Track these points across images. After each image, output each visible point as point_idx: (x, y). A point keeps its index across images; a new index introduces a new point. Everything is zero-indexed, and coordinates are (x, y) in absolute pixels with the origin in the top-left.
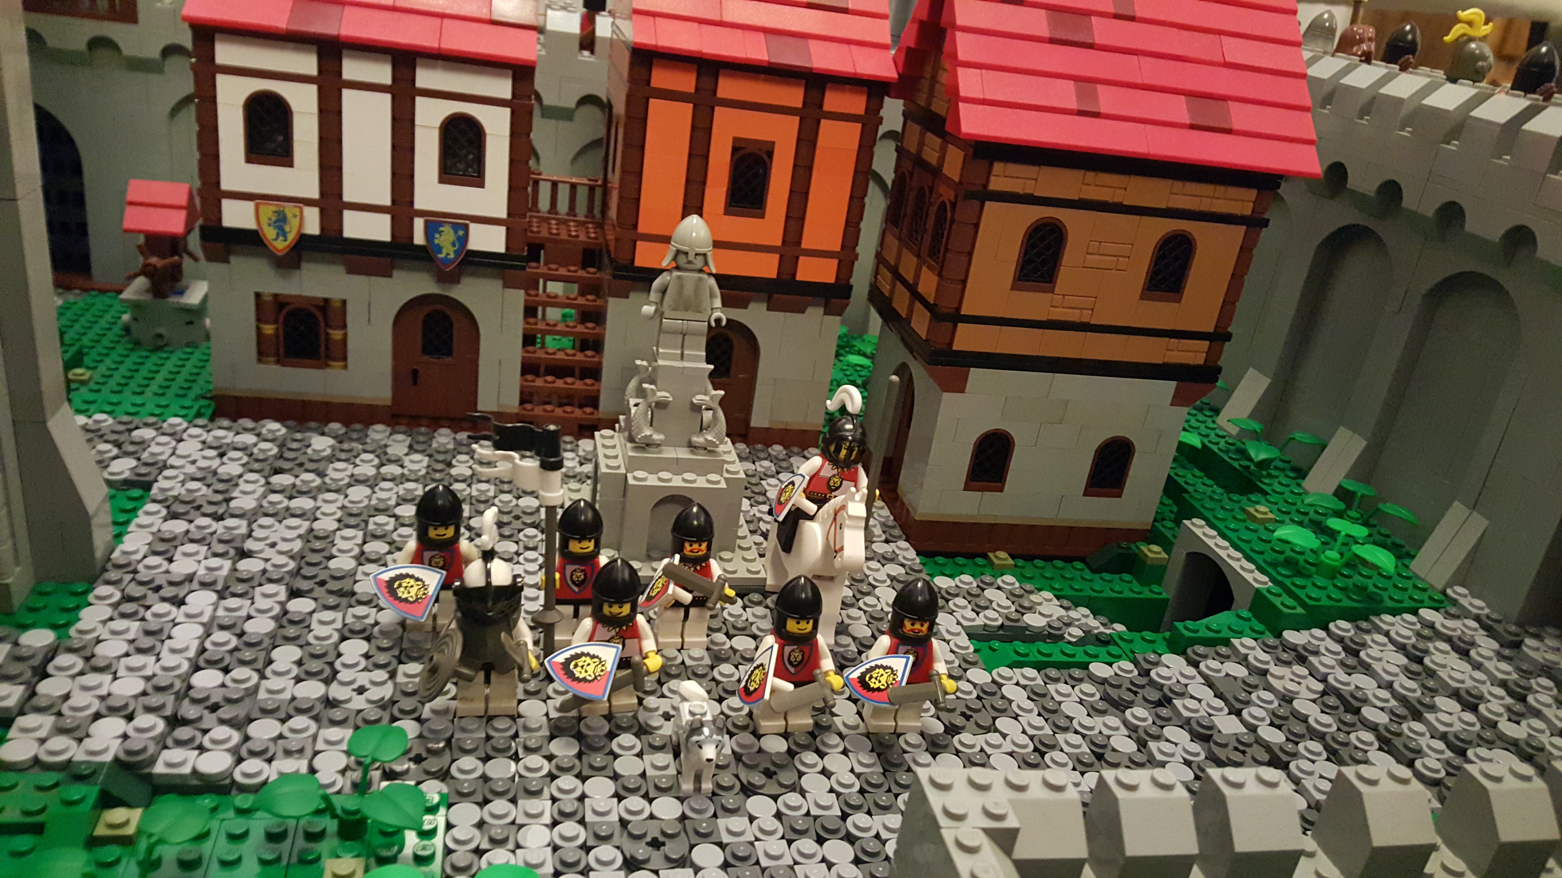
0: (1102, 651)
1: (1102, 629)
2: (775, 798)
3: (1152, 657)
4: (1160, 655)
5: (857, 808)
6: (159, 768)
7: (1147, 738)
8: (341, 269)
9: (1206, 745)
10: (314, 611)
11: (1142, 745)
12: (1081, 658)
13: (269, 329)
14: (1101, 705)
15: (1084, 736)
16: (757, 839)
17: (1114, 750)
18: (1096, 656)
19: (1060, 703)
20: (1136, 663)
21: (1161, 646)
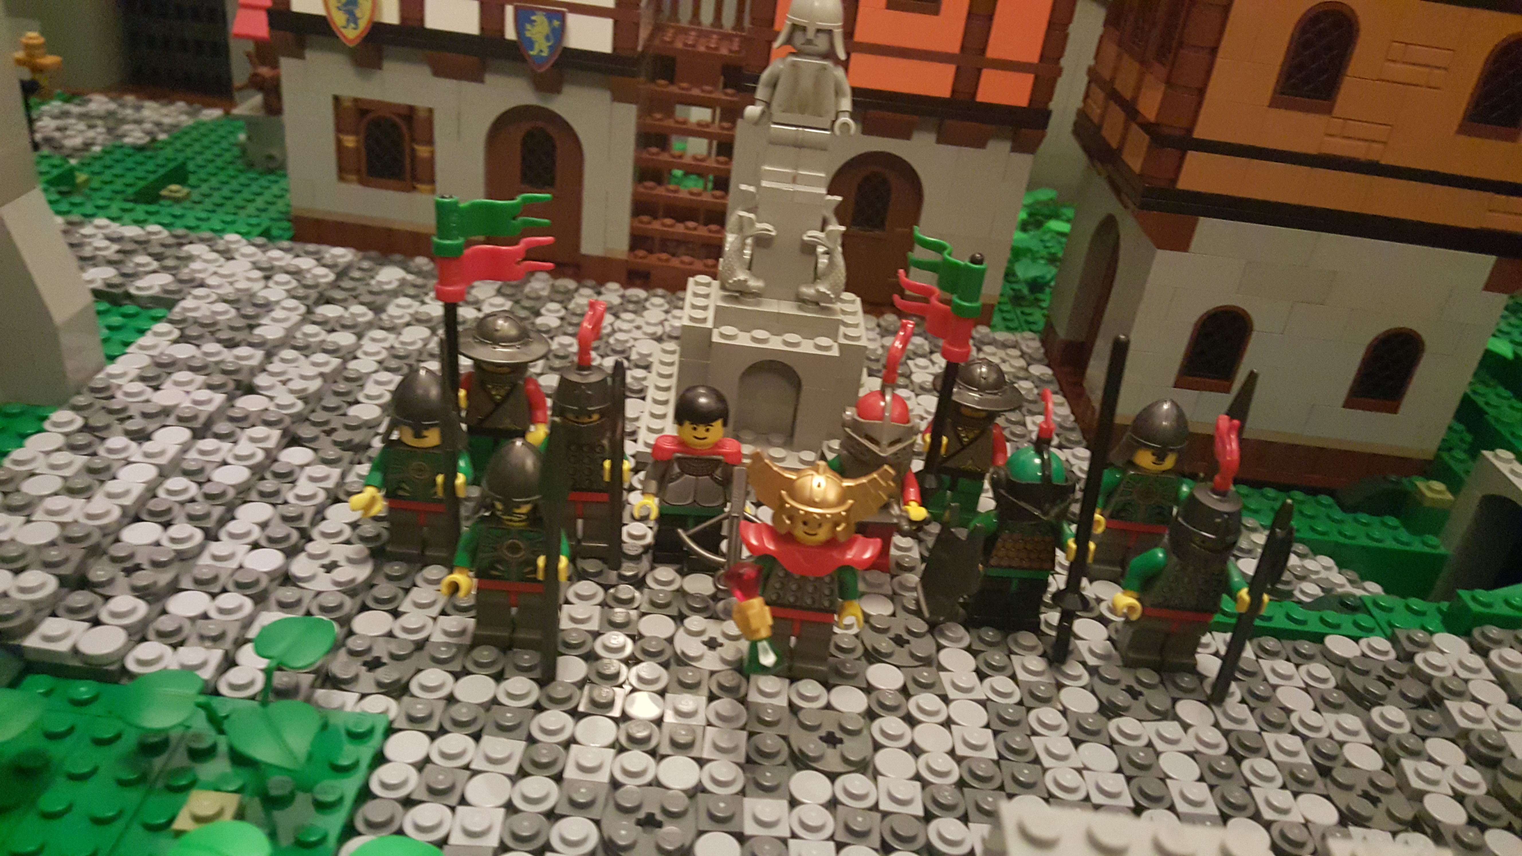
0: (1346, 620)
1: (1349, 589)
2: (833, 777)
3: (1420, 636)
4: (1432, 633)
5: (947, 809)
6: (32, 641)
7: (1400, 753)
8: (426, 70)
9: (1490, 772)
10: (308, 465)
11: (1391, 761)
12: (1314, 626)
13: (350, 141)
14: (1336, 697)
15: (1304, 739)
16: (794, 836)
17: (1348, 764)
18: (1335, 628)
19: (1275, 687)
20: (1393, 640)
21: (1433, 622)
